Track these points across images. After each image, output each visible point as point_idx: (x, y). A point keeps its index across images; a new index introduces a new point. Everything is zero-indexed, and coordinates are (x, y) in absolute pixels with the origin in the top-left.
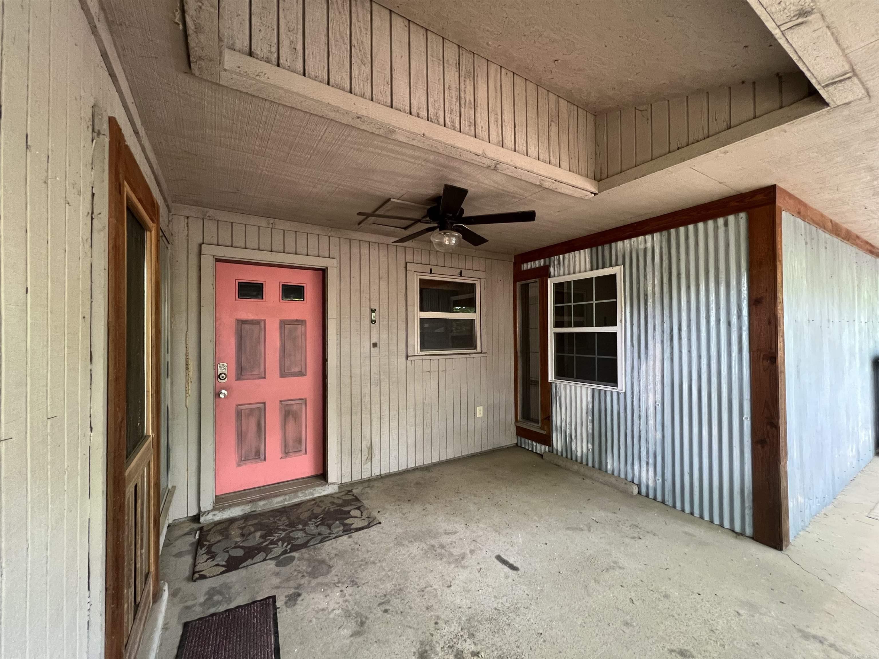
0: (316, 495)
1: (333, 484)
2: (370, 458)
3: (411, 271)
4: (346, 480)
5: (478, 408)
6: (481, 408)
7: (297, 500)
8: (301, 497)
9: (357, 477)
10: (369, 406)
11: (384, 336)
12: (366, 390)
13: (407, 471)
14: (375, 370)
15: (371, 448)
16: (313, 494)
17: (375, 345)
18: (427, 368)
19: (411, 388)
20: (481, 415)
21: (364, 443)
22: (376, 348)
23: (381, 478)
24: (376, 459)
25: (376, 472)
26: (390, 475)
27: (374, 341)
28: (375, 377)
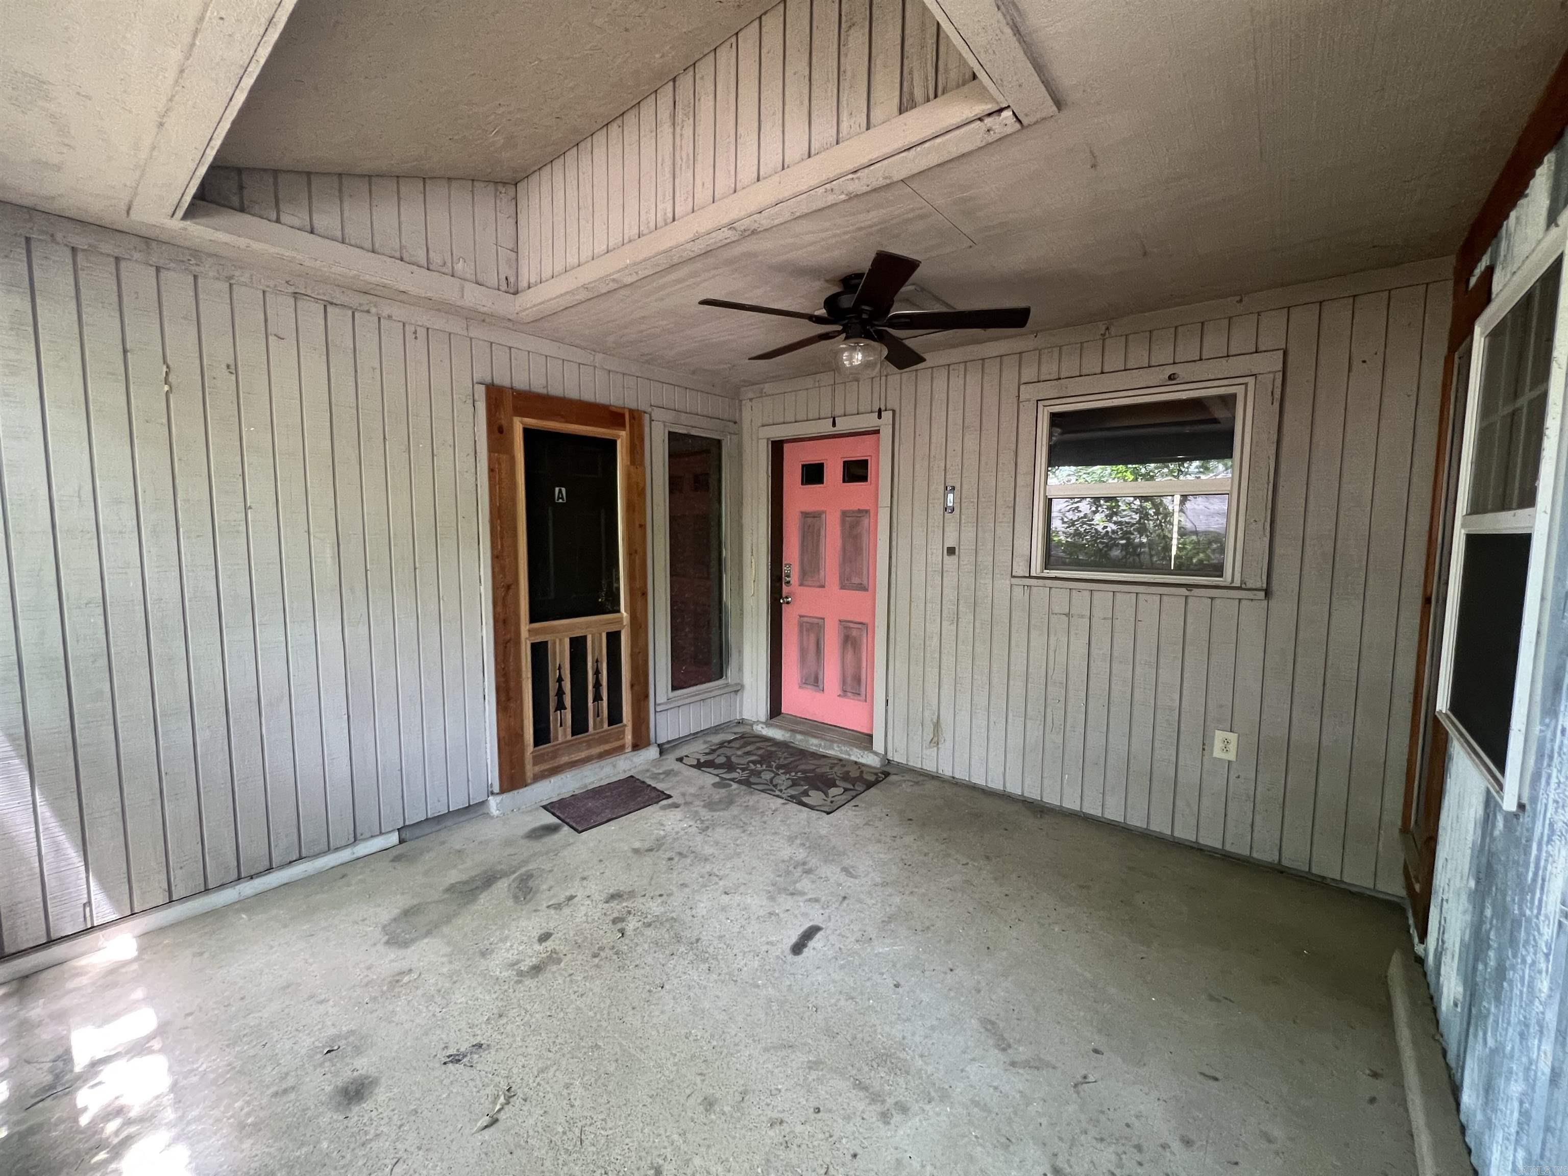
0: (853, 758)
1: (876, 754)
2: (935, 742)
4: (898, 757)
5: (1219, 736)
6: (1233, 737)
7: (831, 752)
8: (835, 751)
9: (915, 763)
10: (937, 655)
11: (969, 534)
12: (934, 628)
13: (1004, 797)
14: (950, 594)
15: (937, 725)
16: (849, 755)
17: (951, 551)
18: (1060, 606)
19: (1019, 637)
20: (1232, 756)
21: (927, 714)
22: (953, 557)
23: (954, 782)
24: (946, 747)
25: (946, 770)
26: (974, 788)
27: (950, 543)
28: (949, 607)
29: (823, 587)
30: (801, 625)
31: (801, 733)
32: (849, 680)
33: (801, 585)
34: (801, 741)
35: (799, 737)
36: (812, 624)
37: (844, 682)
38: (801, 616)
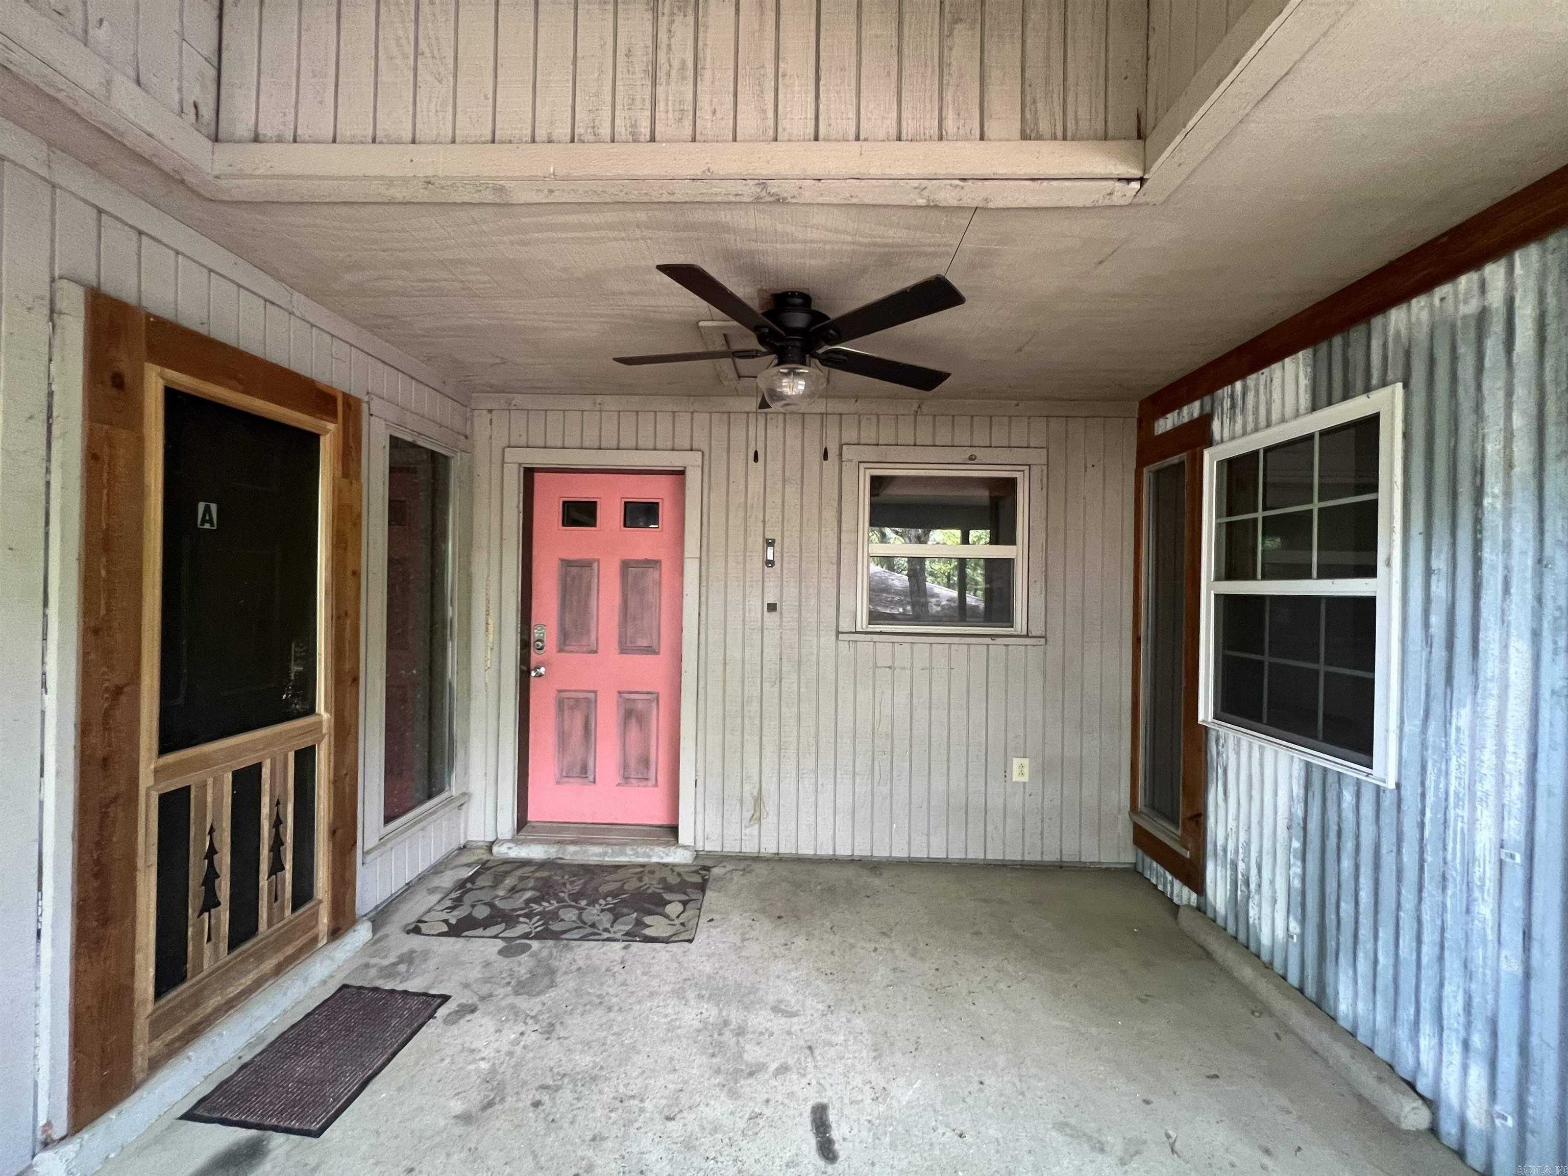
0: (655, 860)
1: (685, 847)
2: (757, 818)
3: (851, 461)
4: (712, 846)
5: (1016, 762)
6: (1026, 761)
7: (622, 859)
8: (629, 856)
9: (732, 847)
10: (757, 722)
11: (791, 589)
12: (753, 691)
13: (834, 861)
14: (771, 653)
15: (759, 800)
16: (649, 857)
17: (772, 607)
18: (884, 659)
19: (846, 695)
20: (1025, 779)
21: (747, 788)
22: (773, 613)
23: (779, 859)
24: (769, 821)
25: (769, 847)
26: (799, 860)
27: (770, 599)
28: (771, 667)
29: (596, 652)
30: (560, 703)
31: (573, 843)
32: (633, 763)
33: (561, 650)
34: (575, 853)
35: (572, 849)
36: (577, 700)
37: (625, 766)
38: (560, 691)
